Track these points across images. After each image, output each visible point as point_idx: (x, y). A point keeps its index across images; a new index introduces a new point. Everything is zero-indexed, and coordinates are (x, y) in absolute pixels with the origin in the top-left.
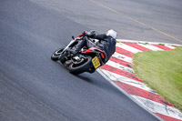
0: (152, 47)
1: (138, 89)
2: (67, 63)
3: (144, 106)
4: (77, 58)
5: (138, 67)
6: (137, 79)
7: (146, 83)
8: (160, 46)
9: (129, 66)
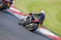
1: (16, 12)
3: (18, 17)
4: (31, 24)
5: (16, 4)
6: (16, 8)
7: (19, 9)
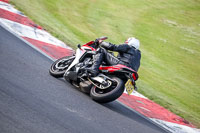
2: (82, 84)
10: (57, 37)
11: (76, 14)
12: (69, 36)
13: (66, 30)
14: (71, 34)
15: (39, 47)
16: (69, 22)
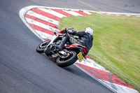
0: (73, 13)
2: (53, 56)
4: (63, 52)
8: (80, 12)
9: (56, 28)
10: (99, 63)
11: (112, 47)
12: (108, 63)
13: (105, 59)
14: (109, 61)
15: (87, 70)
16: (108, 53)
